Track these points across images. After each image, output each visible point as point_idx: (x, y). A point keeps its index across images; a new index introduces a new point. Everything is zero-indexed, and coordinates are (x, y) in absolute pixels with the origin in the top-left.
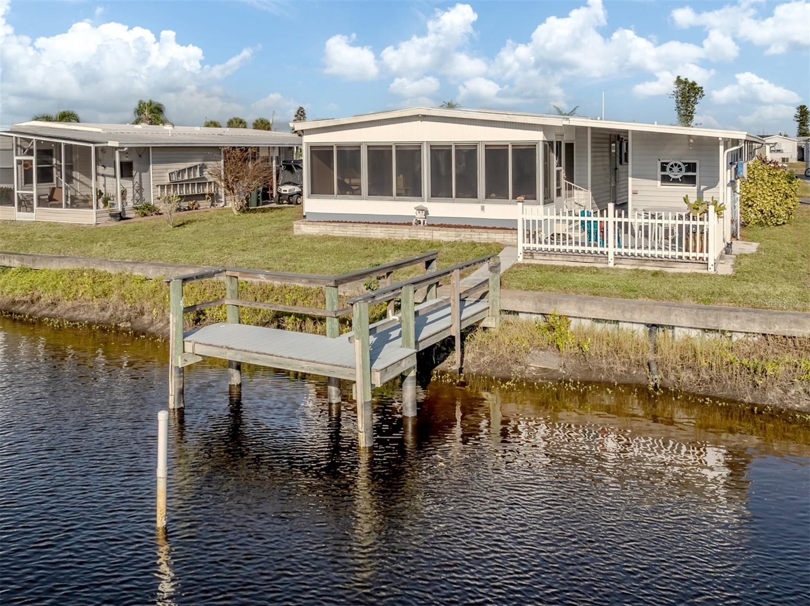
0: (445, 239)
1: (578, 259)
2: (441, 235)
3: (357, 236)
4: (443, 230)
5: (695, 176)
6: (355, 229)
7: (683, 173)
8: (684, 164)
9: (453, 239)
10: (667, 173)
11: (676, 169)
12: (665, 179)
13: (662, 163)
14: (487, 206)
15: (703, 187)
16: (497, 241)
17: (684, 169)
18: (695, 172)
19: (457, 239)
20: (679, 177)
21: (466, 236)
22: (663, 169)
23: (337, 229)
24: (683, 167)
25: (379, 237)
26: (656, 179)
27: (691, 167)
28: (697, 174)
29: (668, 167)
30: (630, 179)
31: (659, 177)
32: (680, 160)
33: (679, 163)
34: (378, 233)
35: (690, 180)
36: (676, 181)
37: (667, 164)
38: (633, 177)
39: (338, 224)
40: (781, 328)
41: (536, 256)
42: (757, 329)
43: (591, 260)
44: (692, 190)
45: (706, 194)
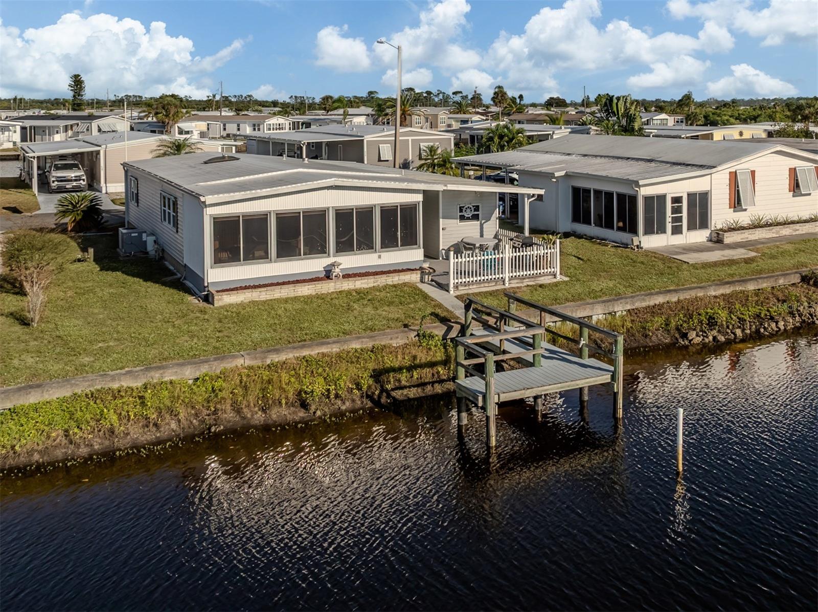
5: (478, 215)
7: (473, 213)
8: (473, 206)
10: (464, 213)
11: (468, 210)
12: (462, 218)
13: (460, 207)
14: (383, 255)
15: (483, 221)
16: (407, 281)
17: (473, 210)
18: (478, 211)
20: (470, 216)
22: (461, 211)
24: (473, 209)
26: (457, 219)
27: (477, 208)
28: (480, 213)
29: (464, 209)
30: (441, 220)
31: (459, 217)
32: (470, 204)
33: (470, 207)
35: (475, 217)
36: (468, 219)
37: (463, 207)
38: (443, 218)
40: (639, 304)
41: (460, 288)
42: (629, 307)
43: (494, 284)
44: (476, 223)
45: (485, 226)
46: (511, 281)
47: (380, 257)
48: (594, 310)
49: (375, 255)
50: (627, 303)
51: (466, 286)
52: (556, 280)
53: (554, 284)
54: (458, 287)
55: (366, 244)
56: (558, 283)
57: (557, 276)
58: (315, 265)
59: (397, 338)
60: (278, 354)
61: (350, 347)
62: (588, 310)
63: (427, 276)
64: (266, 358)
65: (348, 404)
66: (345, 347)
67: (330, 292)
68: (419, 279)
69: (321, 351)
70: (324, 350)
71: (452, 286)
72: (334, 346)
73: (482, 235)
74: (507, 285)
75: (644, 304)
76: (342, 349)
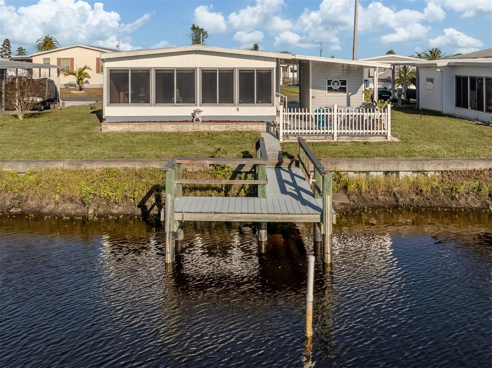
0: (218, 130)
1: (316, 138)
2: (216, 127)
4: (217, 125)
5: (346, 88)
7: (340, 86)
8: (341, 81)
9: (223, 130)
10: (331, 86)
11: (336, 84)
12: (330, 89)
13: (328, 81)
14: (240, 108)
15: (350, 94)
16: (254, 129)
17: (340, 84)
19: (227, 129)
20: (337, 88)
21: (232, 127)
22: (329, 84)
24: (340, 83)
25: (170, 131)
26: (326, 90)
27: (344, 83)
28: (347, 86)
29: (332, 83)
30: (311, 90)
31: (327, 88)
32: (338, 79)
33: (338, 80)
35: (343, 90)
36: (336, 90)
37: (331, 81)
38: (312, 88)
40: (453, 167)
41: (290, 138)
42: (442, 168)
43: (323, 137)
44: (344, 95)
45: (351, 97)
46: (341, 137)
47: (238, 110)
48: (400, 166)
49: (234, 108)
50: (440, 164)
51: (296, 136)
52: (386, 140)
53: (380, 143)
54: (287, 137)
55: (227, 99)
56: (384, 142)
57: (388, 137)
58: (186, 111)
59: (193, 164)
60: (90, 163)
61: (151, 166)
62: (392, 165)
63: (272, 128)
66: (147, 166)
67: (189, 131)
68: (265, 129)
69: (125, 166)
70: (129, 165)
71: (281, 135)
72: (137, 164)
73: (349, 105)
74: (335, 140)
75: (460, 168)
76: (143, 167)
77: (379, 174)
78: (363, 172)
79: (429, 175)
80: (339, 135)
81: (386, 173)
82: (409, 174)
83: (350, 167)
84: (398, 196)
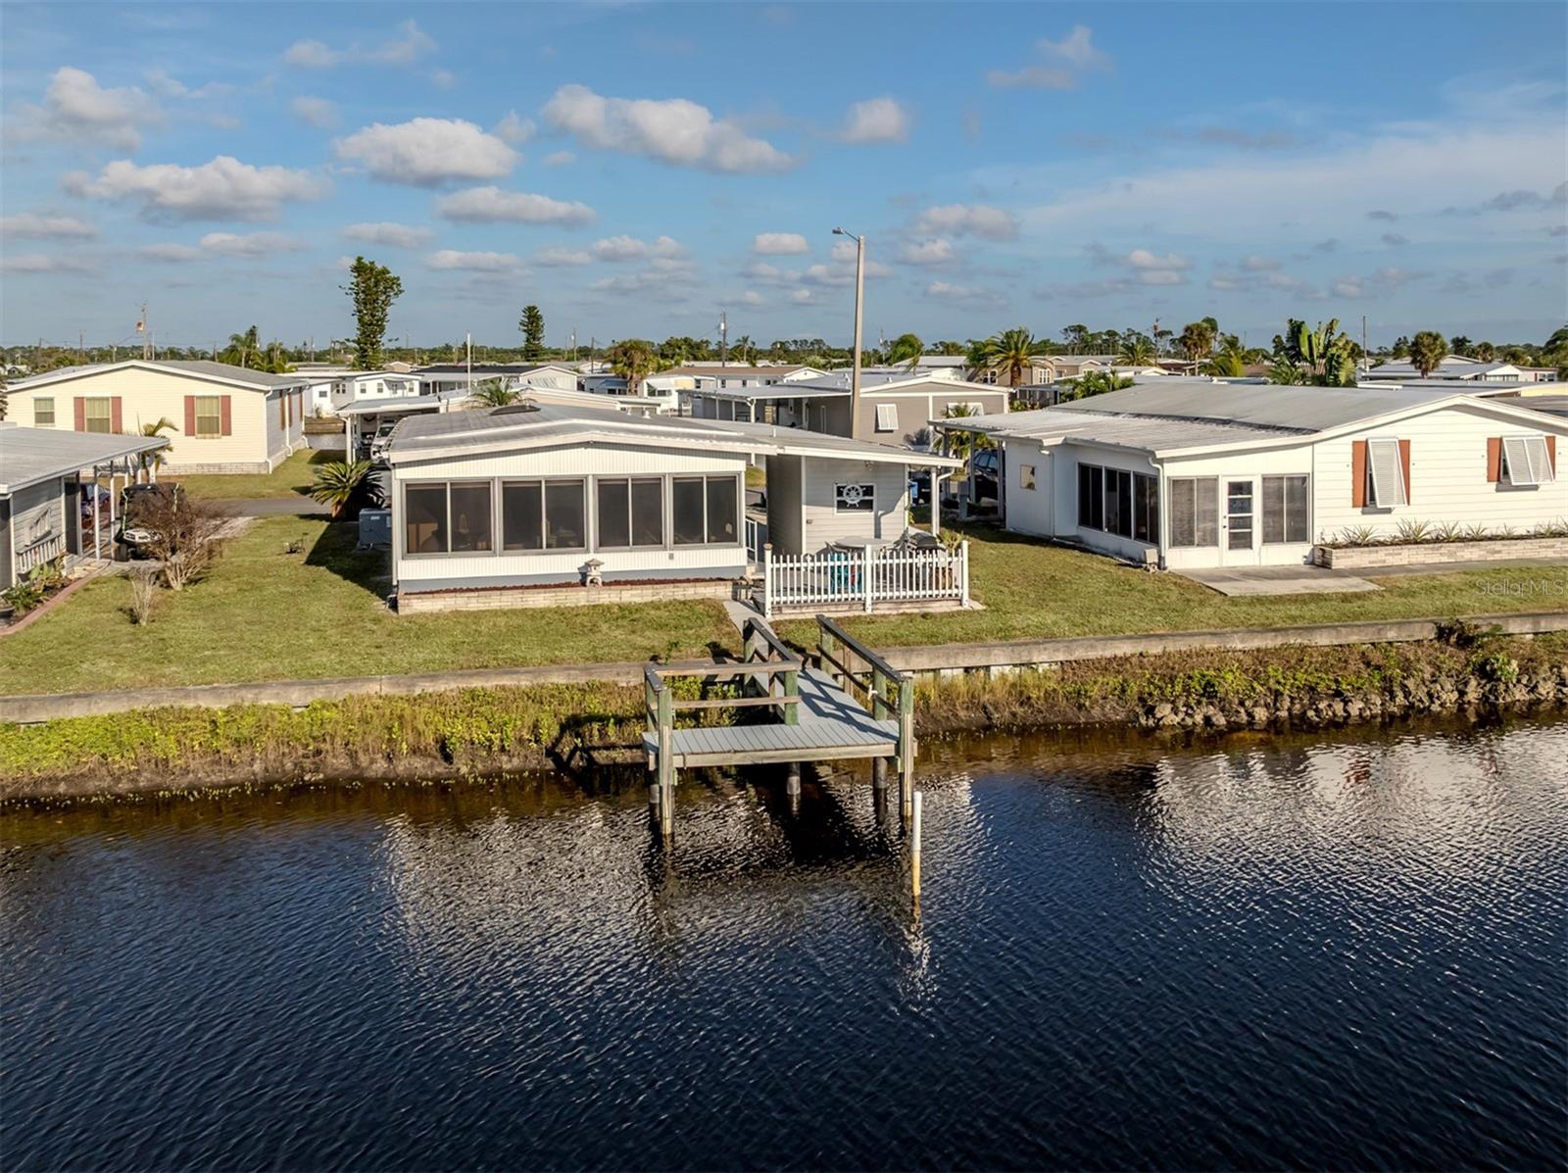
0: (638, 600)
1: (833, 608)
2: (632, 595)
3: (506, 608)
4: (635, 589)
5: (872, 501)
6: (504, 598)
7: (861, 498)
8: (862, 487)
9: (649, 599)
10: (844, 498)
11: (853, 493)
12: (842, 505)
13: (839, 488)
14: (676, 554)
15: (880, 513)
16: (708, 596)
17: (861, 494)
18: (872, 495)
19: (654, 598)
20: (855, 502)
21: (666, 593)
22: (840, 493)
23: (474, 600)
24: (861, 491)
25: (542, 606)
26: (832, 506)
27: (869, 491)
28: (874, 498)
29: (845, 491)
30: (804, 507)
31: (836, 503)
32: (857, 483)
33: (857, 487)
34: (540, 600)
35: (867, 505)
36: (853, 506)
37: (844, 487)
38: (807, 504)
39: (476, 594)
40: (1080, 654)
41: (785, 611)
42: (1061, 657)
43: (846, 608)
44: (868, 515)
45: (883, 520)
46: (878, 606)
47: (671, 557)
48: (992, 657)
49: (665, 554)
50: (1058, 650)
51: (795, 608)
52: (960, 608)
53: (951, 615)
54: (780, 609)
55: (649, 536)
56: (959, 613)
57: (964, 601)
58: (566, 563)
59: (629, 673)
60: (432, 681)
61: (550, 680)
62: (978, 656)
63: (743, 591)
64: (414, 685)
65: (516, 761)
66: (541, 681)
67: (580, 605)
68: (730, 594)
69: (501, 683)
70: (507, 681)
71: (768, 606)
72: (523, 677)
73: (878, 535)
74: (869, 611)
75: (1092, 655)
76: (535, 682)
77: (956, 672)
78: (928, 671)
79: (1040, 671)
80: (876, 601)
81: (967, 670)
82: (1007, 669)
83: (907, 662)
84: (991, 708)
